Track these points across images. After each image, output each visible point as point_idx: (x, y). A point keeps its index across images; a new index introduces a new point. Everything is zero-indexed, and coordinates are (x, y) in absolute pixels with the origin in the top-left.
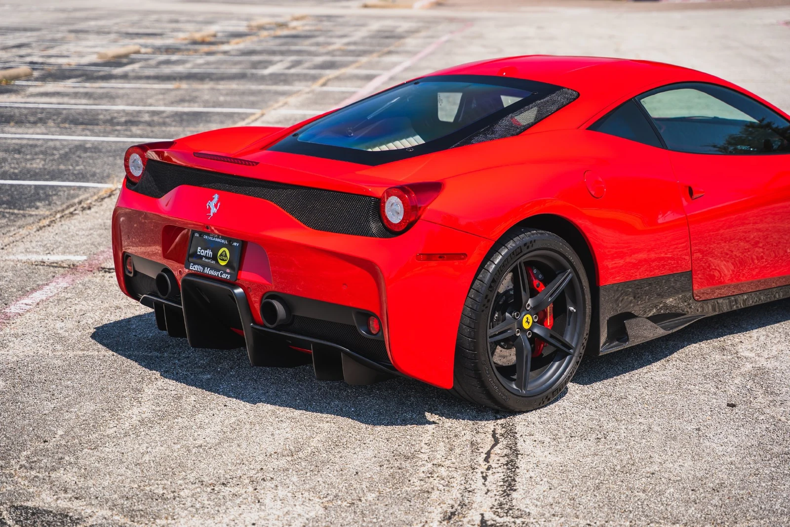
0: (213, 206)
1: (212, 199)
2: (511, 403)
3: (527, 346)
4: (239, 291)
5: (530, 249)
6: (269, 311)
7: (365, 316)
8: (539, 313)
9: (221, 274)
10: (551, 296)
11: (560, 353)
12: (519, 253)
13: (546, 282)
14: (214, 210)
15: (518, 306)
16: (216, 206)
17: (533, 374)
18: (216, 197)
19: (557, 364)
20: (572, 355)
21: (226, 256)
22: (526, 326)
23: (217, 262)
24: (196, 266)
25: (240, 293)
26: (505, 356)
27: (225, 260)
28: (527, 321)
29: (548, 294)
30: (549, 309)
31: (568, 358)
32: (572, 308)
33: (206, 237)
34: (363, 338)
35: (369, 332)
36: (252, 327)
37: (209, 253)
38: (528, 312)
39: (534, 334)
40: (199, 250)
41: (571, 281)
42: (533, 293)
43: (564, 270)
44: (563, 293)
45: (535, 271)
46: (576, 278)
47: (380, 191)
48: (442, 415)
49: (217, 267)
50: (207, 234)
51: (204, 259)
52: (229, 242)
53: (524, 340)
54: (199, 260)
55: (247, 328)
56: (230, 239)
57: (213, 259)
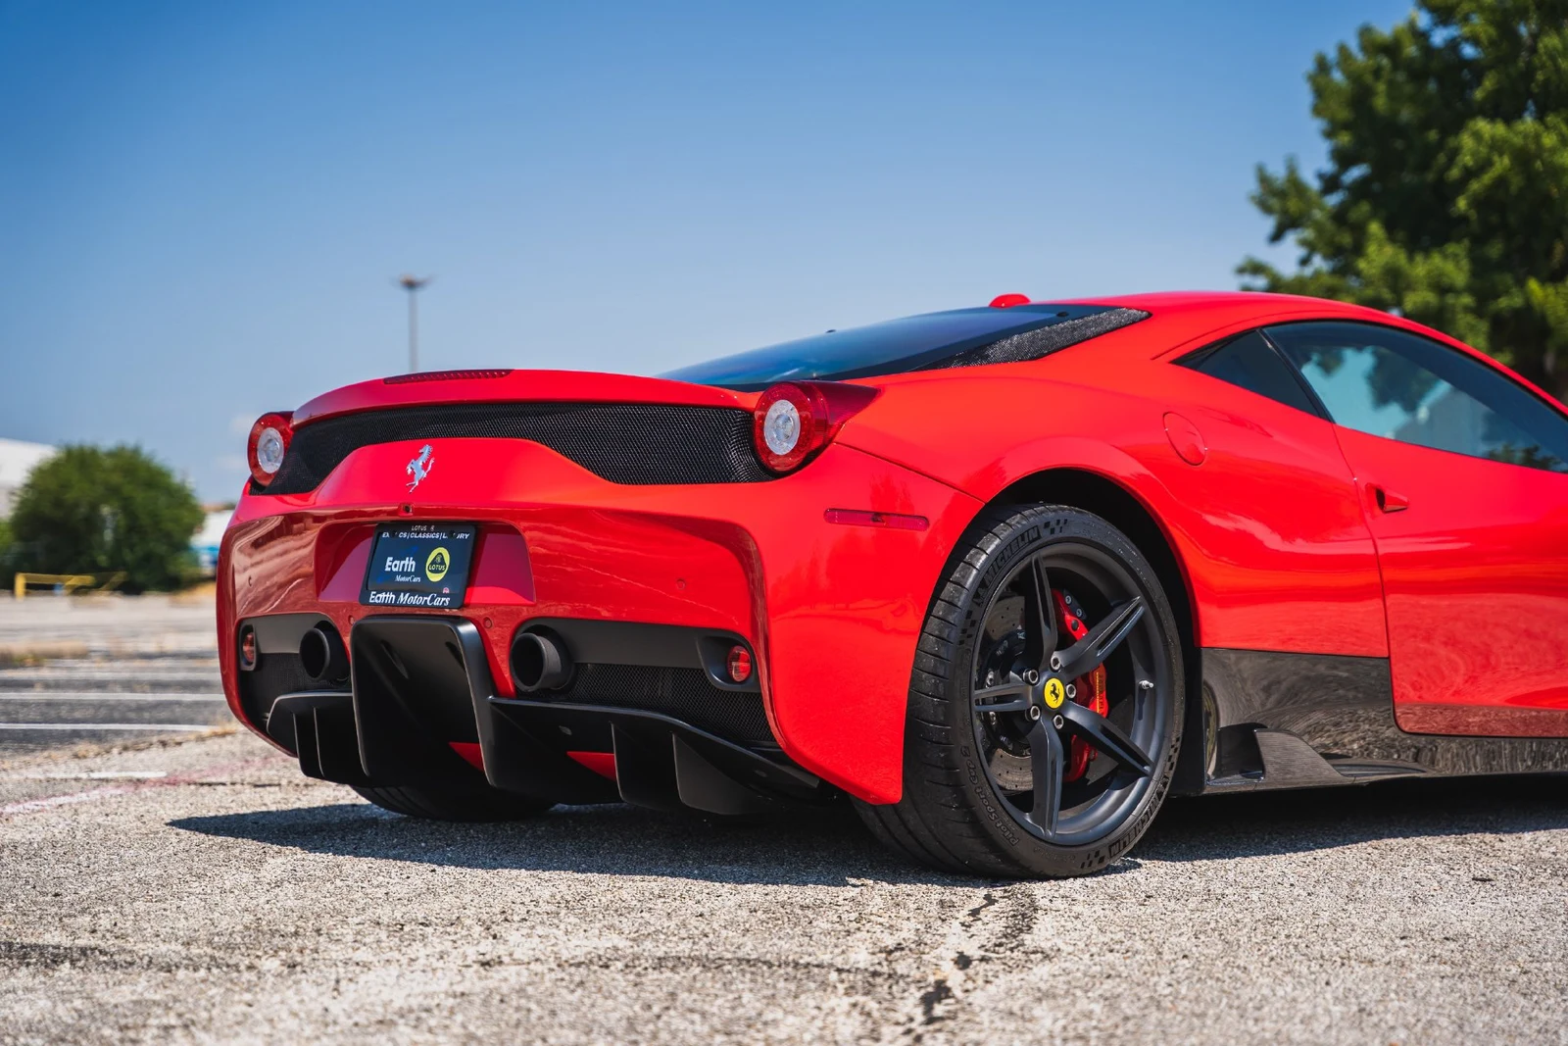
0: (419, 468)
1: (417, 456)
2: (1023, 849)
3: (1054, 742)
4: (468, 629)
5: (1058, 535)
6: (526, 656)
8: (1076, 677)
9: (432, 600)
10: (1101, 646)
11: (1127, 771)
12: (1034, 540)
13: (1090, 623)
14: (421, 476)
15: (1033, 658)
16: (425, 467)
17: (1064, 815)
18: (426, 450)
19: (1116, 794)
20: (1149, 777)
21: (443, 562)
22: (1053, 702)
23: (425, 577)
24: (382, 595)
25: (470, 635)
27: (442, 571)
28: (1054, 691)
29: (1094, 645)
30: (1098, 679)
31: (1140, 782)
32: (1145, 683)
33: (405, 535)
34: (716, 691)
35: (728, 678)
36: (493, 703)
37: (410, 563)
38: (1055, 674)
39: (1068, 722)
40: (388, 563)
41: (1141, 621)
42: (1065, 641)
43: (1126, 597)
44: (1124, 643)
45: (1068, 600)
46: (1151, 618)
47: (751, 400)
48: (876, 881)
49: (425, 588)
50: (407, 525)
51: (399, 578)
52: (450, 534)
53: (1050, 730)
54: (388, 582)
55: (481, 706)
56: (450, 527)
57: (416, 574)
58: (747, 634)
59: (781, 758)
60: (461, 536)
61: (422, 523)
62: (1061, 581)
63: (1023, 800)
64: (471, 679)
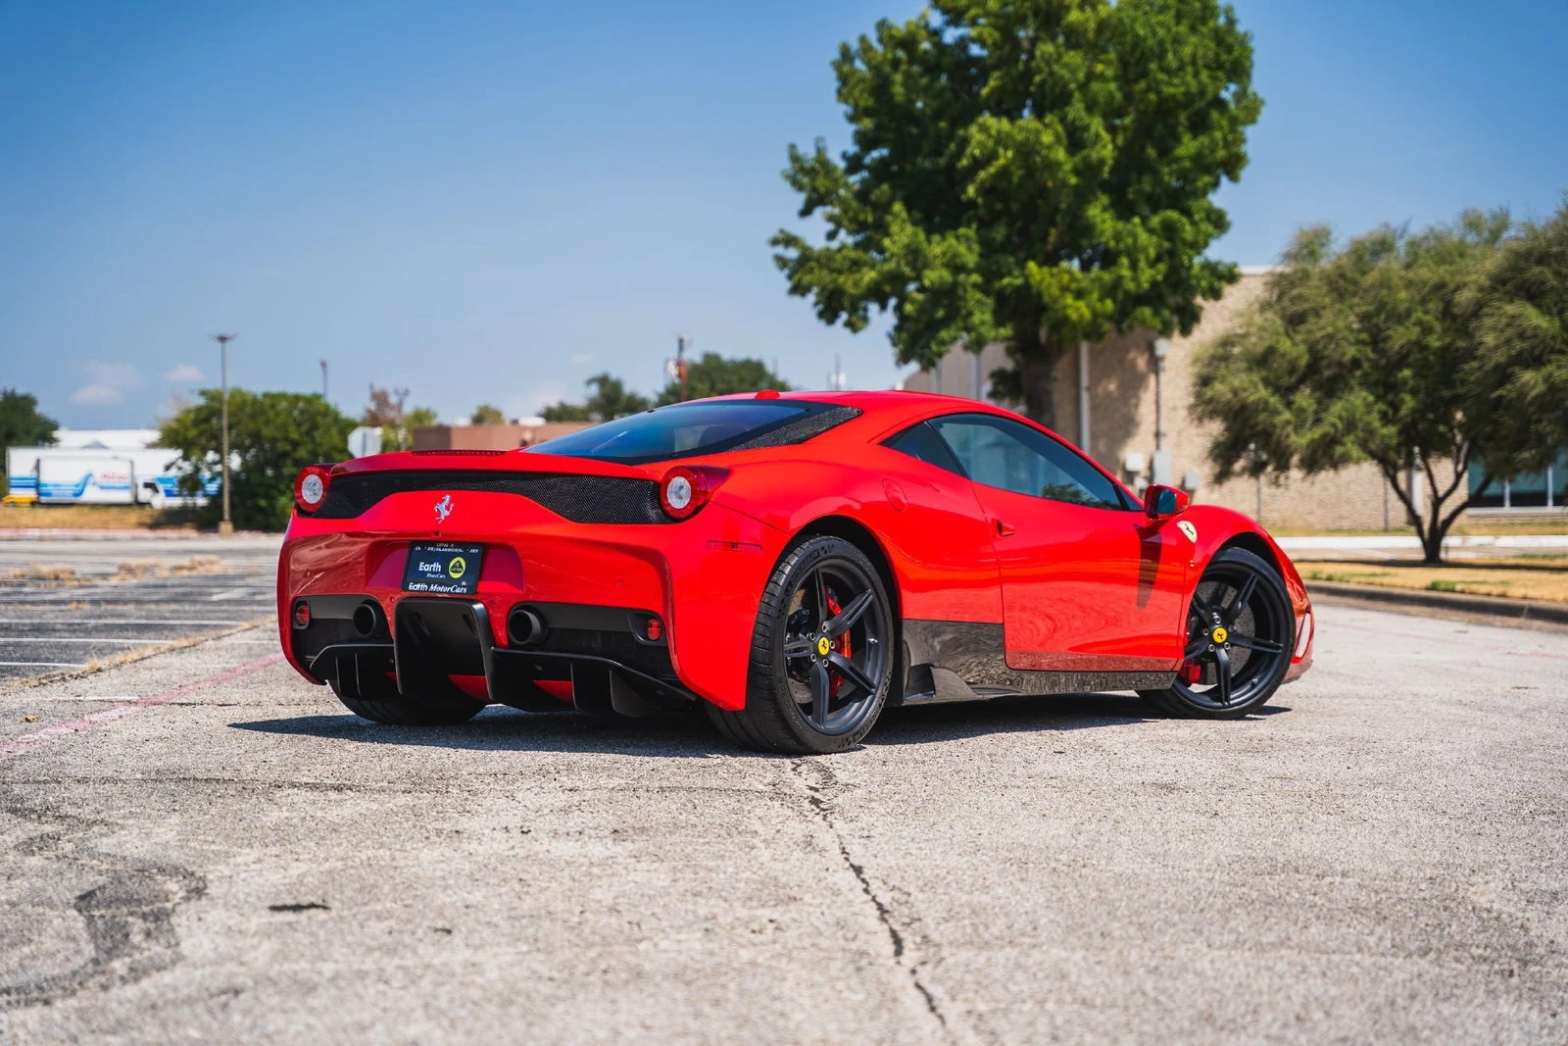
0: (444, 509)
1: (442, 501)
2: (809, 736)
3: (823, 674)
4: (478, 607)
5: (829, 554)
6: (519, 625)
7: (645, 617)
8: (835, 636)
9: (455, 589)
10: (850, 618)
11: (862, 692)
12: (817, 557)
13: (843, 604)
14: (445, 514)
15: (813, 626)
16: (447, 508)
17: (830, 717)
18: (448, 498)
19: (857, 704)
20: (874, 695)
21: (461, 566)
22: (823, 651)
24: (418, 586)
25: (481, 609)
26: (799, 691)
27: (460, 572)
28: (824, 645)
30: (846, 637)
31: (869, 698)
32: (872, 640)
33: (432, 549)
34: (638, 644)
35: (646, 637)
36: (493, 652)
37: (437, 566)
38: (824, 635)
39: (831, 663)
40: (421, 566)
41: (871, 605)
42: (830, 616)
43: (863, 590)
44: (861, 618)
45: (831, 589)
46: (877, 603)
47: (661, 474)
48: (725, 755)
49: (449, 582)
50: (434, 543)
51: (429, 575)
52: (465, 550)
53: (821, 667)
54: (422, 577)
55: (487, 652)
56: (465, 545)
57: (442, 573)
58: (661, 613)
59: (677, 683)
60: (473, 551)
61: (445, 542)
62: (830, 580)
63: (807, 708)
64: (480, 636)
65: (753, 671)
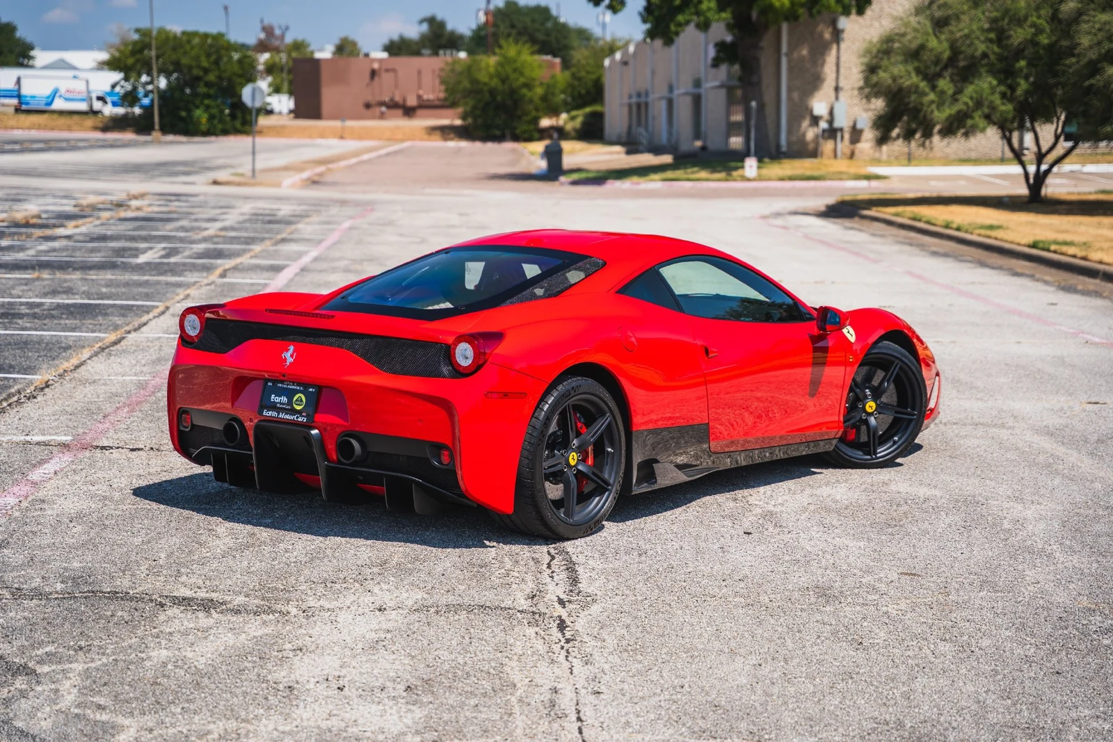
0: (289, 356)
1: (287, 350)
2: (562, 529)
3: (573, 479)
4: (315, 432)
5: (577, 393)
6: (345, 448)
7: (438, 448)
8: (582, 450)
9: (297, 418)
10: (592, 437)
11: (601, 489)
12: (568, 395)
13: (588, 425)
14: (290, 360)
15: (565, 445)
16: (292, 356)
17: (577, 508)
18: (292, 348)
19: (597, 499)
20: (611, 491)
21: (302, 401)
22: (572, 463)
23: (292, 406)
24: (270, 413)
25: (316, 434)
26: (554, 491)
27: (301, 405)
28: (573, 458)
29: (591, 435)
30: (590, 449)
31: (607, 493)
32: (610, 450)
33: (281, 385)
34: (435, 468)
35: (440, 462)
36: (327, 465)
37: (284, 399)
38: (573, 450)
39: (578, 470)
40: (272, 398)
41: (609, 424)
42: (578, 434)
43: (603, 414)
44: (602, 434)
45: (578, 415)
46: (614, 423)
47: (451, 340)
48: (498, 542)
49: (293, 412)
50: (282, 382)
51: (278, 405)
52: (305, 388)
53: (571, 475)
54: (273, 407)
55: (322, 465)
56: (305, 385)
57: (287, 404)
58: (450, 446)
59: (462, 495)
60: (311, 390)
61: (290, 381)
62: (576, 408)
63: (558, 504)
64: (316, 451)
65: (519, 483)
